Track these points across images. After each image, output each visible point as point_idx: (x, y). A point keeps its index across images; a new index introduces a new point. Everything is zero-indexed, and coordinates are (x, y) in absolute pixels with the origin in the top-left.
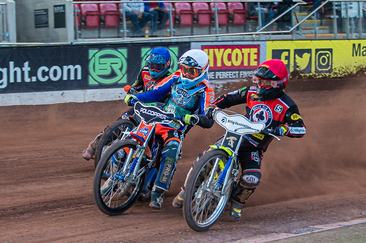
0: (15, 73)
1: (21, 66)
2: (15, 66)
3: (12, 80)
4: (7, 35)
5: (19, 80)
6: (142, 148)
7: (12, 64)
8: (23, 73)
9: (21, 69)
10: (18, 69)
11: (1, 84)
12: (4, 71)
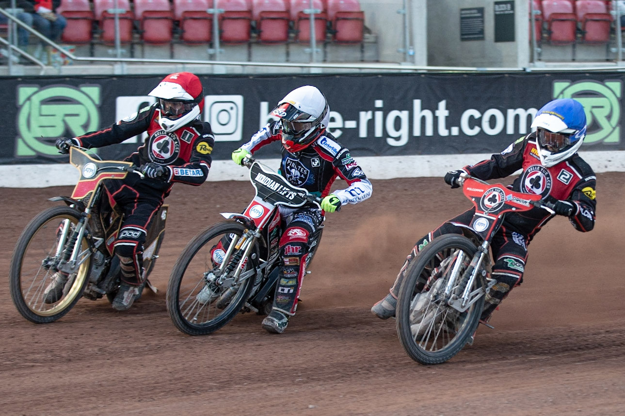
0: (423, 119)
1: (434, 109)
2: (423, 108)
3: (417, 132)
4: (411, 52)
5: (429, 132)
7: (417, 103)
8: (435, 119)
9: (434, 113)
10: (428, 113)
11: (398, 139)
12: (404, 115)
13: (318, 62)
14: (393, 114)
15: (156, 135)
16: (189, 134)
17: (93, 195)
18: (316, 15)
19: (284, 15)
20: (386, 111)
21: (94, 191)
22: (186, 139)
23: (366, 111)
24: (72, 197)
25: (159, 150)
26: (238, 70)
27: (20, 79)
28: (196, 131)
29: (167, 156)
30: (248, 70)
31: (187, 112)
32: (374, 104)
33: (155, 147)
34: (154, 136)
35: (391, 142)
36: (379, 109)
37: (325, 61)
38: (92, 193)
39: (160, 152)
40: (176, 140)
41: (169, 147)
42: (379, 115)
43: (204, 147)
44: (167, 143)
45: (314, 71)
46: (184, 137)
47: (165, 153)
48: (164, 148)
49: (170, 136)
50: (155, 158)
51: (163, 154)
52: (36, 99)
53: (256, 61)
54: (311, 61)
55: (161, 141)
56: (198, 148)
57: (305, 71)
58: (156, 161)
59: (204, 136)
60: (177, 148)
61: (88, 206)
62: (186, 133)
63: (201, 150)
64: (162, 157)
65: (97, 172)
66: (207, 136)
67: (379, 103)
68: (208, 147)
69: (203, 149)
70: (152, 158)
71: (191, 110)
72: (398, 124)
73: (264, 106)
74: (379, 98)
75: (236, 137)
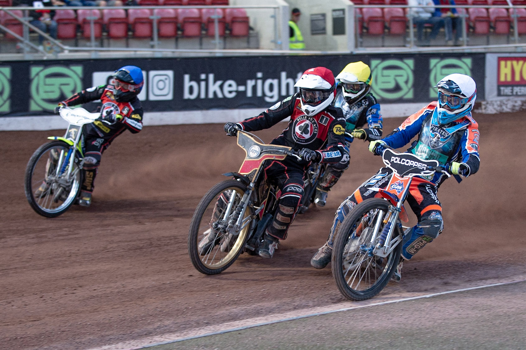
0: (288, 85)
1: (294, 77)
2: (288, 77)
3: (284, 92)
4: (280, 42)
6: (396, 210)
7: (284, 75)
10: (290, 81)
11: (272, 97)
12: (275, 82)
13: (220, 49)
14: (268, 82)
15: (298, 120)
16: (325, 118)
17: (257, 172)
18: (218, 19)
19: (198, 20)
20: (264, 79)
21: (258, 169)
22: (323, 122)
23: (251, 79)
24: (239, 172)
25: (301, 131)
26: (170, 55)
27: (32, 62)
28: (331, 115)
29: (307, 136)
30: (176, 55)
31: (324, 99)
32: (256, 75)
33: (297, 130)
34: (297, 120)
35: (268, 100)
36: (259, 79)
37: (225, 48)
38: (256, 170)
39: (302, 133)
40: (315, 123)
41: (309, 129)
42: (260, 82)
43: (339, 129)
44: (307, 126)
45: (218, 55)
46: (321, 121)
47: (305, 134)
48: (305, 130)
49: (309, 120)
50: (298, 138)
51: (304, 135)
52: (42, 75)
53: (181, 49)
54: (215, 48)
55: (302, 124)
56: (335, 130)
57: (212, 55)
58: (298, 141)
59: (338, 119)
60: (316, 130)
61: (253, 181)
62: (323, 117)
63: (337, 132)
64: (303, 137)
65: (261, 153)
66: (341, 119)
67: (260, 75)
68: (342, 129)
69: (339, 130)
70: (295, 139)
71: (328, 97)
72: (271, 88)
73: (187, 77)
74: (259, 71)
75: (170, 97)
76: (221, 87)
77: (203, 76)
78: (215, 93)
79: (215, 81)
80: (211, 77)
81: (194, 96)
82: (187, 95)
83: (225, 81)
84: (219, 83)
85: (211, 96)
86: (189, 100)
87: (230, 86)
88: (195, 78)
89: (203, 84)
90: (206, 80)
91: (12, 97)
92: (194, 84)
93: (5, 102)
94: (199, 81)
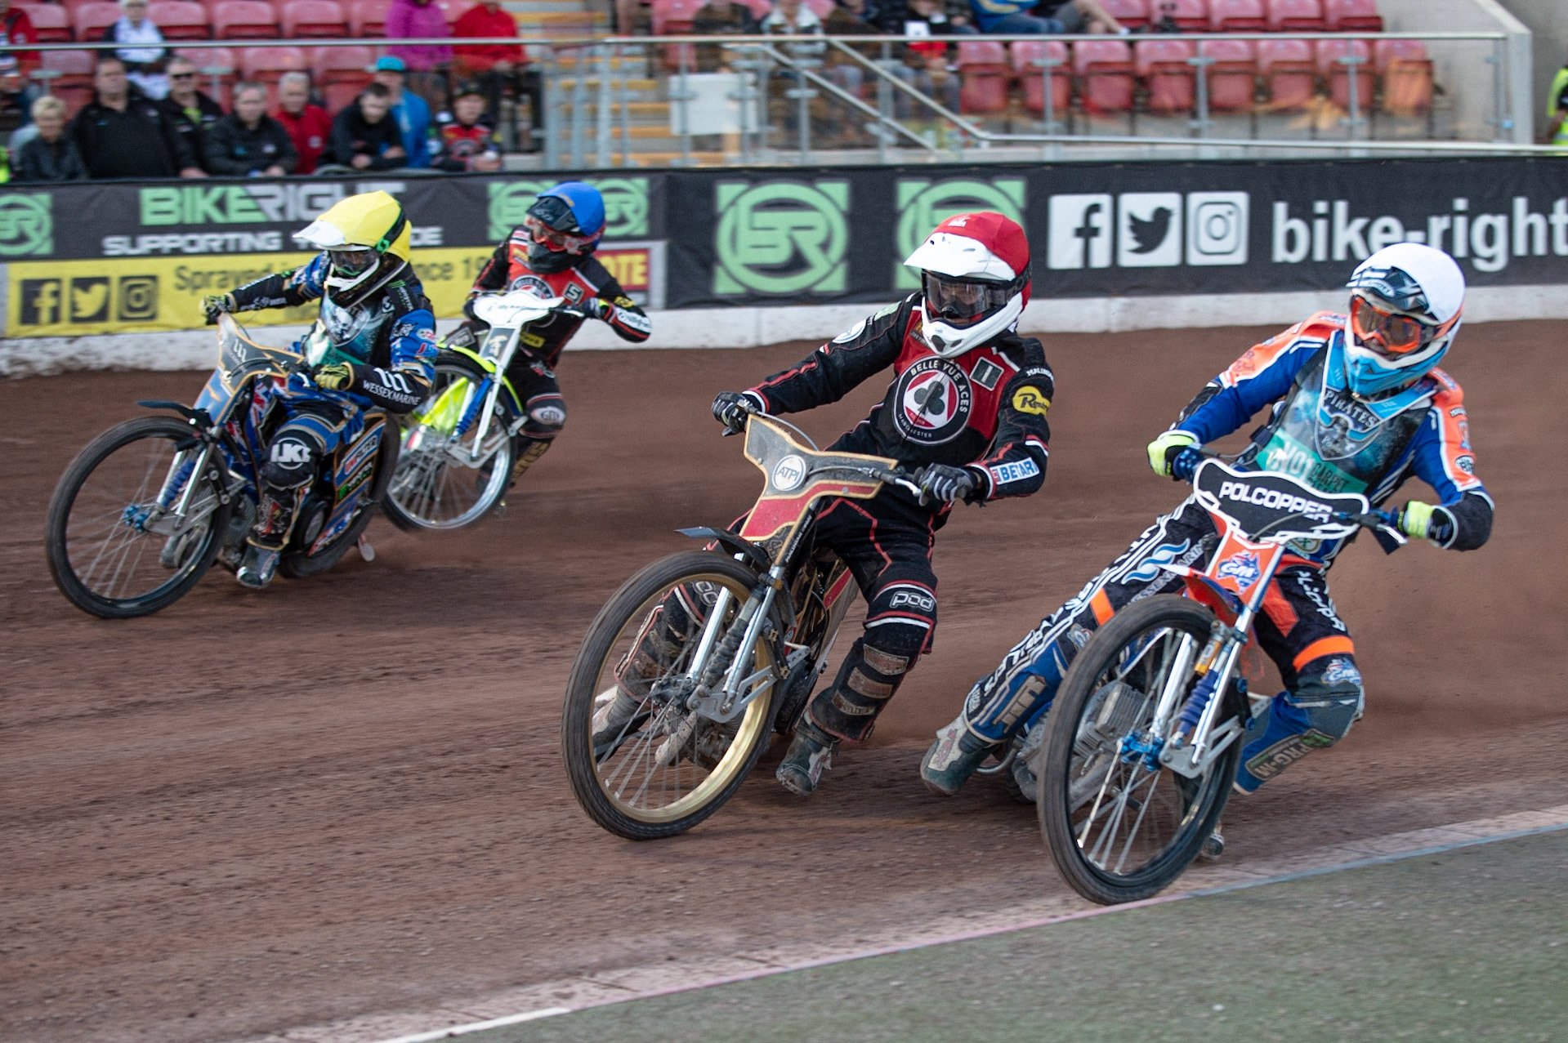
0: (1530, 229)
1: (1547, 211)
2: (1531, 210)
3: (1520, 249)
4: (1507, 124)
5: (1540, 249)
7: (1520, 204)
8: (1550, 229)
9: (1547, 218)
10: (1537, 220)
11: (1490, 259)
12: (1500, 222)
13: (1362, 139)
14: (1483, 221)
18: (1358, 65)
19: (1307, 68)
20: (1471, 215)
23: (1440, 214)
26: (1237, 154)
27: (900, 170)
30: (1253, 154)
32: (1451, 205)
35: (1481, 265)
36: (1460, 213)
37: (1372, 138)
42: (1461, 222)
45: (1356, 154)
52: (926, 200)
53: (1266, 139)
54: (1350, 138)
57: (1341, 154)
67: (1461, 204)
72: (1490, 236)
73: (1280, 209)
74: (1461, 196)
75: (1239, 258)
76: (1365, 233)
77: (1321, 207)
78: (1350, 249)
79: (1351, 218)
80: (1341, 207)
81: (1297, 256)
82: (1280, 254)
83: (1373, 218)
84: (1360, 223)
85: (1340, 255)
86: (1285, 264)
87: (1386, 230)
88: (1302, 211)
89: (1321, 226)
90: (1329, 216)
91: (850, 256)
92: (1298, 225)
93: (835, 266)
94: (1309, 218)
